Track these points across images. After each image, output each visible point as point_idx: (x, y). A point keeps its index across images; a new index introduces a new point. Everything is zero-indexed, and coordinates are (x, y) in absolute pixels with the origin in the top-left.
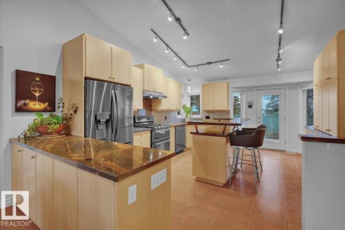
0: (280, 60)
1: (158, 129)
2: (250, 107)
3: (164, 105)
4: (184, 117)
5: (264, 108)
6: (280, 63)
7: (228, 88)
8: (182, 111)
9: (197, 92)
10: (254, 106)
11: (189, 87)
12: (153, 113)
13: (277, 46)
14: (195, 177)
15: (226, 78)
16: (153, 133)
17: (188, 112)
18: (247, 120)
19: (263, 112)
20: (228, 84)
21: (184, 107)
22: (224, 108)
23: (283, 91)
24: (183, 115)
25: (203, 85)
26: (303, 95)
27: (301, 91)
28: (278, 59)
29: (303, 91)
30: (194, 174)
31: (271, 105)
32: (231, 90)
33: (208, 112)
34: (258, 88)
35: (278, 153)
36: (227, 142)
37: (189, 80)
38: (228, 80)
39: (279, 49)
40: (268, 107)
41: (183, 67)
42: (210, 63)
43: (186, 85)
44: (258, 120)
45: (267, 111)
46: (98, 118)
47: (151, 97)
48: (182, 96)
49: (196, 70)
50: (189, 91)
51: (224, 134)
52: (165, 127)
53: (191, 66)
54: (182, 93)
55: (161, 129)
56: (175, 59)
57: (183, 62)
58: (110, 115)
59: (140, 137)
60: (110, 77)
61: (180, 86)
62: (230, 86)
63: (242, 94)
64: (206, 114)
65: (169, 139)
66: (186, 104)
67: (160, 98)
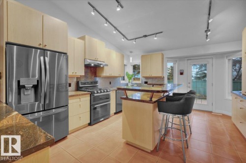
0: (209, 31)
1: (98, 93)
2: (182, 74)
3: (106, 72)
4: (127, 82)
5: (194, 75)
6: (209, 33)
7: (163, 59)
8: (126, 78)
9: (138, 62)
10: (185, 73)
11: (131, 58)
12: (98, 79)
13: (207, 16)
14: (125, 140)
15: (162, 50)
16: (92, 97)
17: (130, 78)
18: (179, 85)
19: (193, 78)
20: (163, 55)
21: (127, 74)
22: (160, 75)
23: (210, 60)
25: (142, 56)
26: (229, 63)
27: (227, 61)
28: (207, 30)
29: (229, 60)
30: (123, 138)
31: (199, 73)
32: (165, 60)
33: (146, 78)
34: (188, 58)
35: (206, 114)
36: (154, 109)
37: (131, 52)
38: (162, 52)
39: (209, 19)
40: (197, 74)
41: (123, 40)
42: (145, 36)
43: (129, 57)
44: (189, 85)
45: (197, 78)
46: (21, 84)
47: (93, 65)
48: (125, 65)
49: (134, 43)
50: (131, 61)
51: (151, 100)
52: (105, 91)
53: (130, 40)
54: (125, 62)
55: (101, 92)
56: (115, 32)
57: (123, 35)
58: (38, 81)
59: (79, 100)
60: (40, 44)
61: (123, 56)
62: (165, 57)
63: (175, 63)
64: (144, 80)
65: (109, 101)
66: (128, 72)
67: (102, 66)
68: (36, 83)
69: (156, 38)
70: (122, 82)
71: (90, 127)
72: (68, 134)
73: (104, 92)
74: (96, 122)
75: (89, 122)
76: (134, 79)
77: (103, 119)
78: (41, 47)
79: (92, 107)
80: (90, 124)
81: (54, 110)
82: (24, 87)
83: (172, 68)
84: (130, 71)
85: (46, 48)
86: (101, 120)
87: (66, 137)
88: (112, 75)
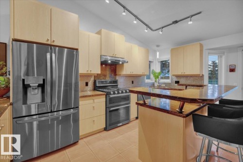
1: (114, 94)
2: (232, 70)
3: (127, 70)
4: (154, 81)
7: (202, 50)
8: (152, 76)
9: (166, 57)
11: (158, 53)
16: (108, 98)
17: (156, 77)
21: (154, 73)
24: (152, 80)
25: (172, 50)
33: (177, 76)
37: (158, 46)
41: (146, 31)
42: (176, 22)
43: (155, 52)
46: (26, 83)
47: (109, 62)
48: (150, 61)
49: (161, 33)
50: (158, 57)
51: (181, 112)
52: (124, 91)
53: (156, 30)
54: (151, 59)
55: (118, 93)
56: (135, 22)
57: (146, 25)
58: (44, 80)
59: (92, 101)
60: (48, 40)
61: (148, 52)
62: (205, 48)
63: (221, 57)
64: (175, 79)
65: (129, 103)
66: (154, 70)
67: (121, 63)
68: (42, 82)
69: (190, 23)
70: (147, 81)
71: (105, 133)
72: (79, 139)
73: (122, 93)
74: (112, 126)
75: (105, 127)
76: (162, 78)
77: (121, 124)
78: (49, 43)
79: (108, 110)
80: (106, 129)
81: (61, 112)
82: (29, 86)
83: (215, 65)
84: (157, 68)
85: (55, 44)
86: (119, 125)
87: (78, 142)
88: (133, 73)
